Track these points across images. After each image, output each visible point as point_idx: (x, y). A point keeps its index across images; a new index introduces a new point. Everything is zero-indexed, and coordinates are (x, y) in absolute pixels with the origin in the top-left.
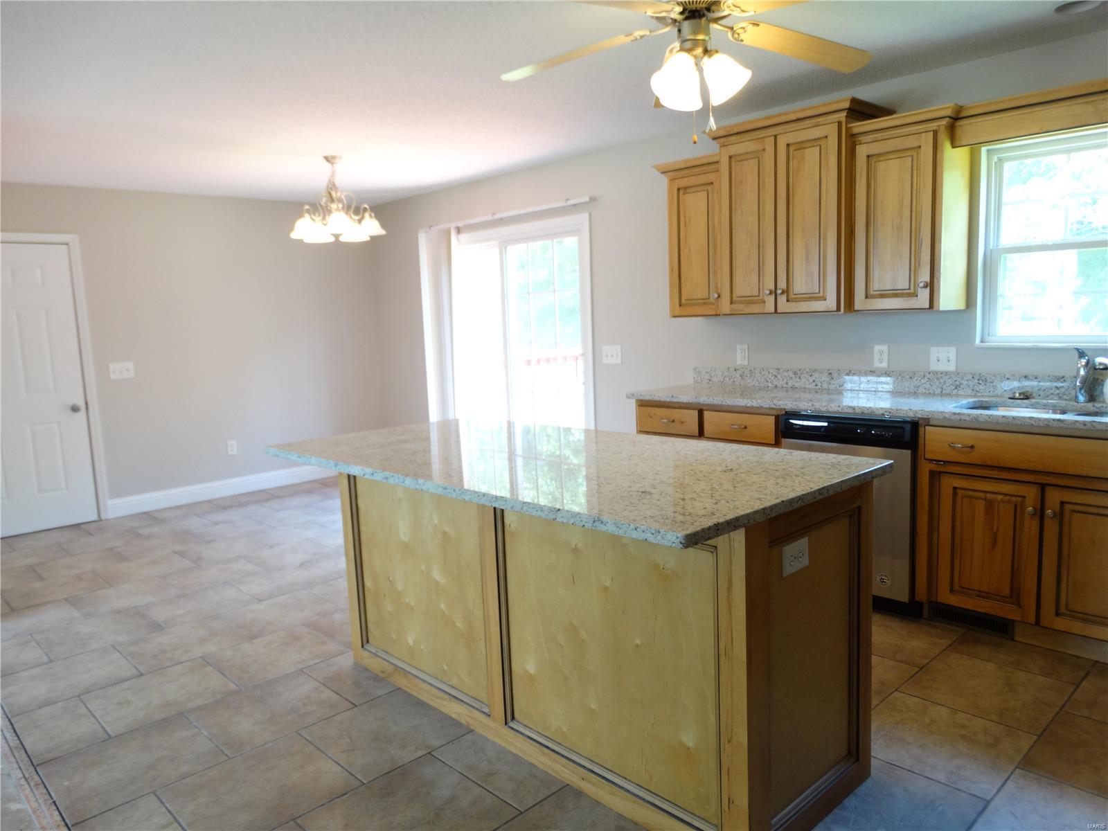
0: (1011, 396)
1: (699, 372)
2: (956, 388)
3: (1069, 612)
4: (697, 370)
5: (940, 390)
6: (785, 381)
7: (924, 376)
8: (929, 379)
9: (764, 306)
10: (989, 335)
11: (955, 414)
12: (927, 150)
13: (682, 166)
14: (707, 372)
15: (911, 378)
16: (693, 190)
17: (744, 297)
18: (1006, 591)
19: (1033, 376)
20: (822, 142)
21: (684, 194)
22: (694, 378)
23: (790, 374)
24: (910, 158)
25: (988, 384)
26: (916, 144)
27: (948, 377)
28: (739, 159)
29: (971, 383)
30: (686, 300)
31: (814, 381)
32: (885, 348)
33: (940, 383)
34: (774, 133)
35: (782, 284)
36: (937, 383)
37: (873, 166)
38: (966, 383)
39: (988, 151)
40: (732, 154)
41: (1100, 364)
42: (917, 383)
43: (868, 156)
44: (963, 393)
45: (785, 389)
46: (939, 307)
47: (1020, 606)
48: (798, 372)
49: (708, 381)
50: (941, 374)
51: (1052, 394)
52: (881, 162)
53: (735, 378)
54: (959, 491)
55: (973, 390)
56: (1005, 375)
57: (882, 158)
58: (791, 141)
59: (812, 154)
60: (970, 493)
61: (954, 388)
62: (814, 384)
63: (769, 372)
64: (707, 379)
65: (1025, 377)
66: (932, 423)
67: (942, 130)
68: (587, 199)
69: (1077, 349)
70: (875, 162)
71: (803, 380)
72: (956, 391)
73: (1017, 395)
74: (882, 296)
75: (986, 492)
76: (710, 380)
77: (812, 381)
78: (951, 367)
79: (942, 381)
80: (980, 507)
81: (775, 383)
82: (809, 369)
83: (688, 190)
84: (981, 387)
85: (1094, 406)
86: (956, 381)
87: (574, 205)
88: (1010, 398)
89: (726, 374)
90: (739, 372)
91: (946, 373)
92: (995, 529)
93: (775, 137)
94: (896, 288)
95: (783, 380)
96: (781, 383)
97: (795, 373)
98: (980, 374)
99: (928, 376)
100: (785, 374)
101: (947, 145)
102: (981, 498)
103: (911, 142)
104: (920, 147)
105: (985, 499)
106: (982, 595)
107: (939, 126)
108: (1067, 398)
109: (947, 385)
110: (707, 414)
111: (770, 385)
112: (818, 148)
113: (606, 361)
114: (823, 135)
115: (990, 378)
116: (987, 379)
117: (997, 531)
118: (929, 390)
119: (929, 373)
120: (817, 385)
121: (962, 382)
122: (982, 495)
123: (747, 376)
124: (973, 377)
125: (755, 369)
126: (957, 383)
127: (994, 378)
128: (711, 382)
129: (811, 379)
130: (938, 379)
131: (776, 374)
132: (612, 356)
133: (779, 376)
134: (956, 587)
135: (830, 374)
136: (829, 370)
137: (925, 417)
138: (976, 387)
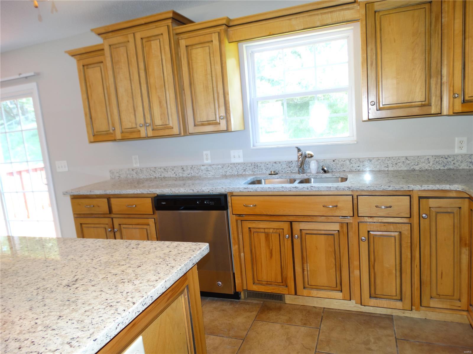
0: (270, 173)
1: (113, 173)
2: (244, 171)
3: (310, 286)
4: (112, 171)
5: (237, 173)
6: (160, 174)
7: (229, 166)
8: (231, 167)
9: (140, 134)
10: (256, 142)
11: (245, 188)
12: (216, 42)
13: (84, 51)
14: (117, 173)
15: (222, 167)
16: (92, 66)
17: (128, 129)
18: (279, 280)
19: (278, 162)
20: (160, 37)
21: (87, 68)
22: (111, 176)
23: (162, 170)
24: (208, 47)
25: (259, 168)
26: (209, 40)
27: (240, 165)
28: (114, 47)
29: (251, 168)
30: (96, 132)
31: (175, 173)
32: (208, 152)
33: (237, 169)
34: (134, 32)
35: (148, 121)
36: (235, 169)
37: (189, 52)
38: (249, 168)
39: (246, 47)
40: (111, 43)
41: (308, 154)
42: (226, 170)
43: (186, 46)
44: (248, 173)
45: (160, 178)
46: (231, 129)
47: (287, 286)
48: (166, 169)
49: (118, 177)
50: (237, 164)
51: (288, 170)
52: (193, 50)
53: (133, 174)
54: (252, 230)
55: (252, 171)
56: (266, 162)
57: (194, 47)
58: (143, 36)
59: (155, 44)
60: (257, 230)
61: (243, 171)
62: (175, 174)
63: (151, 170)
64: (118, 176)
65: (275, 163)
66: (234, 194)
67: (222, 31)
68: (32, 74)
69: (297, 147)
70: (191, 50)
71: (169, 173)
72: (244, 172)
73: (273, 172)
74: (203, 125)
75: (265, 229)
76: (119, 177)
77: (174, 173)
78: (241, 160)
79: (237, 168)
80: (263, 236)
81: (155, 176)
82: (172, 167)
83: (90, 66)
84: (256, 170)
85: (307, 175)
86: (244, 167)
87: (26, 77)
88: (270, 174)
89: (128, 172)
90: (134, 171)
91: (239, 164)
92: (271, 248)
93: (134, 34)
94: (209, 120)
95: (159, 174)
96: (158, 175)
97: (165, 169)
98: (254, 163)
99: (231, 166)
100: (160, 170)
101: (226, 41)
102: (262, 232)
103: (207, 38)
104: (212, 41)
105: (265, 232)
106: (268, 283)
107: (221, 30)
108: (294, 172)
109: (240, 169)
110: (113, 201)
111: (152, 177)
112: (158, 40)
113: (59, 170)
114: (160, 33)
115: (259, 164)
116: (258, 165)
117: (272, 249)
118: (232, 173)
119: (231, 164)
120: (176, 175)
121: (247, 167)
122: (262, 230)
123: (139, 173)
124: (251, 165)
125: (143, 168)
126: (245, 168)
127: (261, 164)
128: (120, 178)
129: (173, 172)
130: (235, 167)
131: (154, 171)
132: (62, 167)
133: (156, 172)
134: (256, 281)
135: (183, 168)
136: (181, 166)
137: (231, 191)
138: (253, 169)
